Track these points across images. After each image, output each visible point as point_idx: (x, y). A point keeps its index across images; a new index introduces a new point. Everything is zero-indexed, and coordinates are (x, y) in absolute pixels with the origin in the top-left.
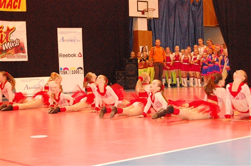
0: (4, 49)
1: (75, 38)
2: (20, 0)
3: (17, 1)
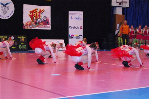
0: (37, 22)
1: (79, 17)
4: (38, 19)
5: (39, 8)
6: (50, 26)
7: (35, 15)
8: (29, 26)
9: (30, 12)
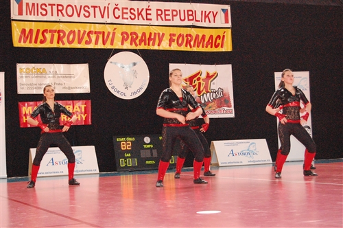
0: (203, 102)
1: (299, 85)
2: (224, 36)
3: (219, 37)
4: (203, 95)
5: (205, 69)
6: (233, 108)
7: (197, 87)
9: (186, 80)
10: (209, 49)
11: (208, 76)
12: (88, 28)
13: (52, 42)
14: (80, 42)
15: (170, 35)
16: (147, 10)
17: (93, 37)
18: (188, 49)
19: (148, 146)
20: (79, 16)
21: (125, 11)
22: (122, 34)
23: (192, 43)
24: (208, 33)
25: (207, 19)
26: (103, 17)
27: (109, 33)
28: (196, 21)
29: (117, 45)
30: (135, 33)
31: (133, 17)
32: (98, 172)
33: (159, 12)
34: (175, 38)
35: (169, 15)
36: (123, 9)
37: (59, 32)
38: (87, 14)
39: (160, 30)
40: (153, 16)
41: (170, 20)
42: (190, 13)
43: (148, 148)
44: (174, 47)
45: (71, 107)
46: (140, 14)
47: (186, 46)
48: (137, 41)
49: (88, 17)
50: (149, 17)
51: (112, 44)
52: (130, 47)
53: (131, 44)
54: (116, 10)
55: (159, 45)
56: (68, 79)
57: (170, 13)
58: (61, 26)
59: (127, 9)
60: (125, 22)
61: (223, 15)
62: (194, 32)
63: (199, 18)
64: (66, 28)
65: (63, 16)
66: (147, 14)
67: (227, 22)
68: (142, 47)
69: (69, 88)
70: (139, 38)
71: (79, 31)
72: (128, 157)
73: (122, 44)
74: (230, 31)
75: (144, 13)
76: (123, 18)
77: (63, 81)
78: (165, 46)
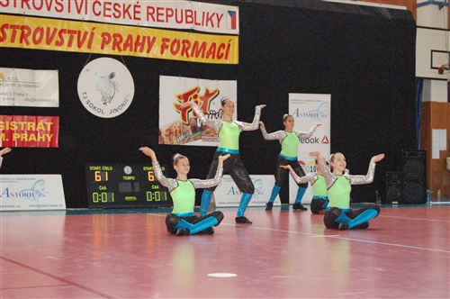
0: (199, 125)
1: (317, 110)
2: (229, 45)
3: (223, 45)
5: (204, 85)
8: (176, 135)
9: (179, 97)
10: (210, 60)
11: (208, 94)
12: (59, 25)
13: (13, 40)
14: (48, 42)
15: (163, 40)
16: (135, 6)
17: (66, 37)
18: (184, 58)
19: (129, 178)
20: (49, 9)
21: (107, 6)
22: (103, 35)
23: (190, 52)
24: (209, 40)
25: (209, 22)
26: (79, 12)
27: (86, 33)
28: (196, 24)
29: (96, 49)
30: (119, 35)
31: (117, 14)
32: (65, 208)
33: (151, 11)
34: (169, 44)
35: (162, 14)
36: (105, 3)
37: (23, 28)
38: (59, 8)
39: (151, 34)
40: (143, 15)
41: (163, 21)
42: (189, 13)
43: (128, 181)
44: (167, 55)
45: (34, 124)
46: (126, 11)
47: (182, 54)
48: (121, 46)
49: (61, 11)
50: (137, 16)
51: (89, 47)
52: (112, 52)
53: (114, 49)
54: (97, 5)
55: (148, 52)
56: (32, 88)
57: (164, 12)
58: (26, 22)
59: (110, 3)
60: (108, 20)
61: (229, 18)
62: (192, 38)
63: (199, 20)
64: (32, 24)
65: (29, 8)
66: (135, 12)
67: (234, 27)
68: (127, 53)
69: (33, 100)
70: (124, 42)
71: (48, 29)
72: (104, 191)
73: (102, 48)
74: (237, 38)
75: (131, 11)
76: (105, 15)
77: (25, 90)
78: (155, 53)
